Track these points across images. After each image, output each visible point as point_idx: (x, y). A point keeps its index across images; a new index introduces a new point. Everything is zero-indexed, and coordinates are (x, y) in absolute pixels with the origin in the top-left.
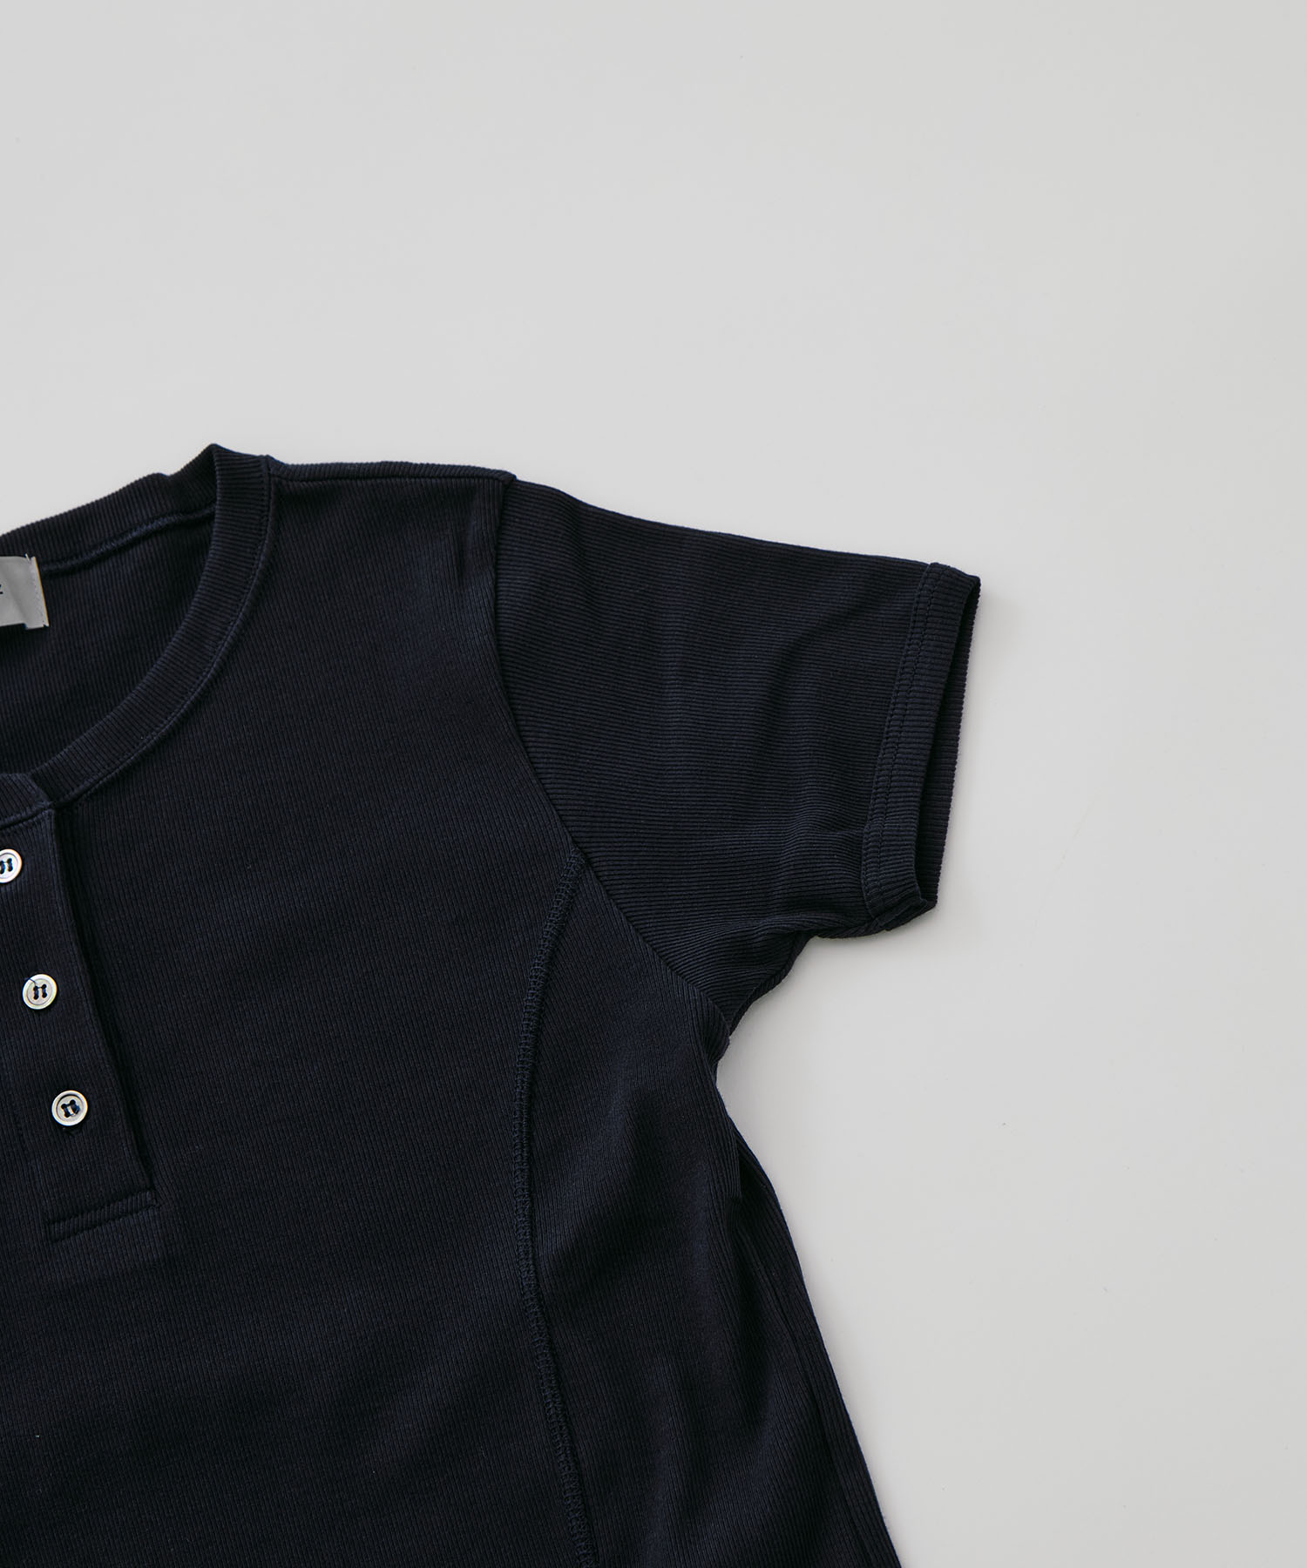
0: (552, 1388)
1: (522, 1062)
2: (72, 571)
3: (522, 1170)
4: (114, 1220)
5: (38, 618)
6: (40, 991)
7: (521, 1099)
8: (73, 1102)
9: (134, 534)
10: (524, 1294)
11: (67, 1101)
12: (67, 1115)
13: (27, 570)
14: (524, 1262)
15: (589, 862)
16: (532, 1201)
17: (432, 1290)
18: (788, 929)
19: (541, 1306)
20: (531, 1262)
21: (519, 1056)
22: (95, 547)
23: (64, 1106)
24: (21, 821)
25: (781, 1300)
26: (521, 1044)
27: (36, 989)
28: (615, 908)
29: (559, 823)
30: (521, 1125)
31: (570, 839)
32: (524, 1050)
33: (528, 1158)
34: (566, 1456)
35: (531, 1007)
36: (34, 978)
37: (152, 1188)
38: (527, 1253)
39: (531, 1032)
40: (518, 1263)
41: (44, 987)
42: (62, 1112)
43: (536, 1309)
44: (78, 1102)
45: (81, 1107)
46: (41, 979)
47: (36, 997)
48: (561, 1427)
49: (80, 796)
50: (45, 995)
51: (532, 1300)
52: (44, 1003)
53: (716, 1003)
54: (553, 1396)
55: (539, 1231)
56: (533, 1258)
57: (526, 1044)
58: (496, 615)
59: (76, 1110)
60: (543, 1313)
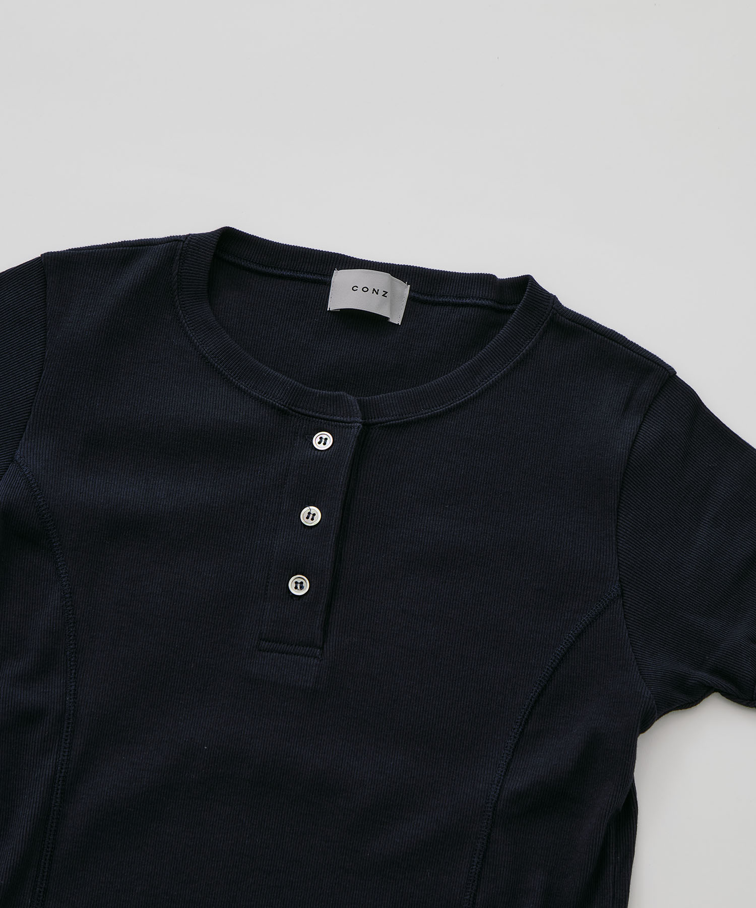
0: (479, 858)
1: (541, 681)
2: (425, 302)
3: (515, 737)
4: (295, 655)
5: (397, 319)
6: (311, 516)
7: (531, 700)
8: (302, 583)
9: (468, 301)
10: (488, 803)
11: (299, 581)
12: (296, 588)
13: (403, 290)
14: (495, 786)
15: (622, 595)
16: (513, 756)
17: (440, 776)
18: (709, 684)
19: (493, 813)
20: (499, 788)
21: (540, 677)
22: (443, 296)
23: (296, 583)
24: (342, 422)
26: (544, 671)
27: (309, 513)
28: (625, 626)
29: (616, 567)
30: (525, 713)
31: (618, 578)
32: (544, 675)
33: (521, 732)
34: (470, 897)
35: (558, 654)
36: (311, 507)
37: (322, 649)
38: (498, 782)
39: (552, 668)
40: (492, 785)
41: (314, 515)
42: (294, 585)
43: (491, 814)
44: (304, 584)
45: (305, 588)
46: (314, 509)
47: (308, 518)
48: (474, 881)
49: (377, 423)
50: (312, 519)
51: (491, 808)
52: (309, 523)
53: (657, 704)
54: (478, 863)
55: (510, 773)
56: (501, 787)
57: (547, 672)
58: (634, 442)
59: (302, 588)
60: (493, 817)
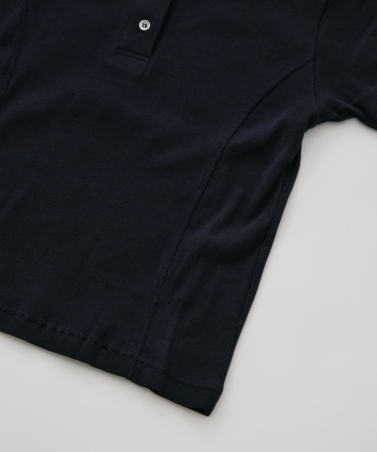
0: (209, 174)
1: (262, 94)
3: (242, 119)
4: (135, 59)
7: (255, 103)
8: (146, 25)
10: (220, 147)
11: (145, 23)
12: (143, 26)
14: (226, 140)
15: (314, 60)
16: (239, 128)
17: (198, 131)
18: (351, 110)
19: (222, 153)
20: (227, 141)
21: (262, 92)
23: (144, 24)
25: (281, 195)
26: (265, 90)
28: (312, 75)
29: (314, 45)
30: (250, 108)
31: (314, 51)
32: (264, 92)
33: (246, 117)
34: (200, 192)
35: (274, 83)
37: (150, 58)
38: (228, 138)
39: (269, 89)
40: (224, 139)
42: (142, 25)
43: (220, 153)
44: (147, 25)
45: (147, 27)
48: (205, 185)
51: (221, 150)
53: (320, 113)
54: (208, 176)
55: (235, 136)
56: (229, 141)
57: (266, 91)
59: (146, 27)
60: (221, 155)
